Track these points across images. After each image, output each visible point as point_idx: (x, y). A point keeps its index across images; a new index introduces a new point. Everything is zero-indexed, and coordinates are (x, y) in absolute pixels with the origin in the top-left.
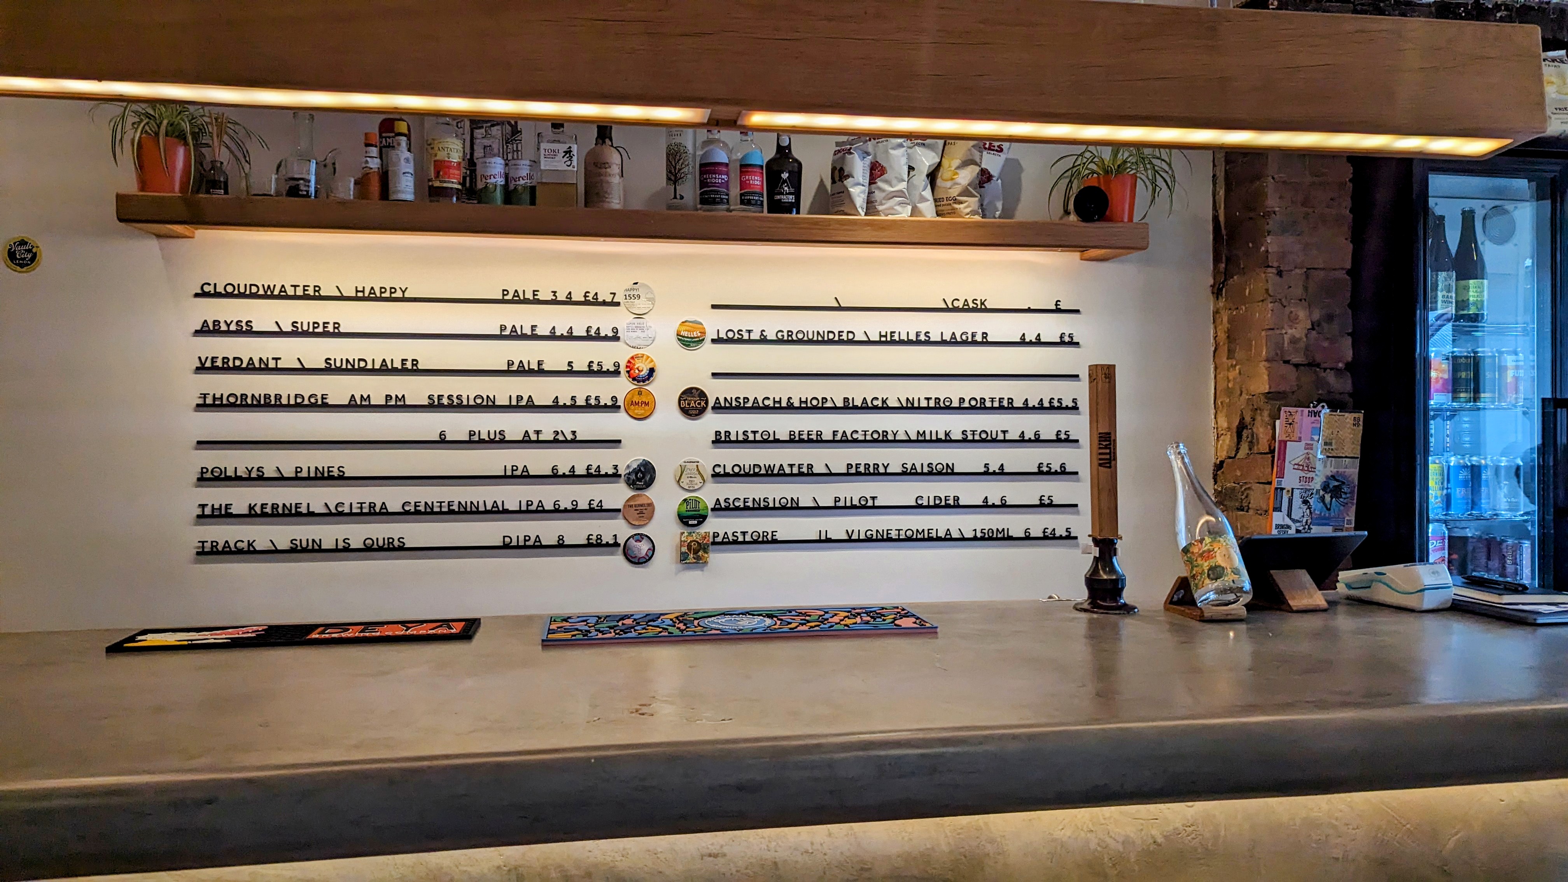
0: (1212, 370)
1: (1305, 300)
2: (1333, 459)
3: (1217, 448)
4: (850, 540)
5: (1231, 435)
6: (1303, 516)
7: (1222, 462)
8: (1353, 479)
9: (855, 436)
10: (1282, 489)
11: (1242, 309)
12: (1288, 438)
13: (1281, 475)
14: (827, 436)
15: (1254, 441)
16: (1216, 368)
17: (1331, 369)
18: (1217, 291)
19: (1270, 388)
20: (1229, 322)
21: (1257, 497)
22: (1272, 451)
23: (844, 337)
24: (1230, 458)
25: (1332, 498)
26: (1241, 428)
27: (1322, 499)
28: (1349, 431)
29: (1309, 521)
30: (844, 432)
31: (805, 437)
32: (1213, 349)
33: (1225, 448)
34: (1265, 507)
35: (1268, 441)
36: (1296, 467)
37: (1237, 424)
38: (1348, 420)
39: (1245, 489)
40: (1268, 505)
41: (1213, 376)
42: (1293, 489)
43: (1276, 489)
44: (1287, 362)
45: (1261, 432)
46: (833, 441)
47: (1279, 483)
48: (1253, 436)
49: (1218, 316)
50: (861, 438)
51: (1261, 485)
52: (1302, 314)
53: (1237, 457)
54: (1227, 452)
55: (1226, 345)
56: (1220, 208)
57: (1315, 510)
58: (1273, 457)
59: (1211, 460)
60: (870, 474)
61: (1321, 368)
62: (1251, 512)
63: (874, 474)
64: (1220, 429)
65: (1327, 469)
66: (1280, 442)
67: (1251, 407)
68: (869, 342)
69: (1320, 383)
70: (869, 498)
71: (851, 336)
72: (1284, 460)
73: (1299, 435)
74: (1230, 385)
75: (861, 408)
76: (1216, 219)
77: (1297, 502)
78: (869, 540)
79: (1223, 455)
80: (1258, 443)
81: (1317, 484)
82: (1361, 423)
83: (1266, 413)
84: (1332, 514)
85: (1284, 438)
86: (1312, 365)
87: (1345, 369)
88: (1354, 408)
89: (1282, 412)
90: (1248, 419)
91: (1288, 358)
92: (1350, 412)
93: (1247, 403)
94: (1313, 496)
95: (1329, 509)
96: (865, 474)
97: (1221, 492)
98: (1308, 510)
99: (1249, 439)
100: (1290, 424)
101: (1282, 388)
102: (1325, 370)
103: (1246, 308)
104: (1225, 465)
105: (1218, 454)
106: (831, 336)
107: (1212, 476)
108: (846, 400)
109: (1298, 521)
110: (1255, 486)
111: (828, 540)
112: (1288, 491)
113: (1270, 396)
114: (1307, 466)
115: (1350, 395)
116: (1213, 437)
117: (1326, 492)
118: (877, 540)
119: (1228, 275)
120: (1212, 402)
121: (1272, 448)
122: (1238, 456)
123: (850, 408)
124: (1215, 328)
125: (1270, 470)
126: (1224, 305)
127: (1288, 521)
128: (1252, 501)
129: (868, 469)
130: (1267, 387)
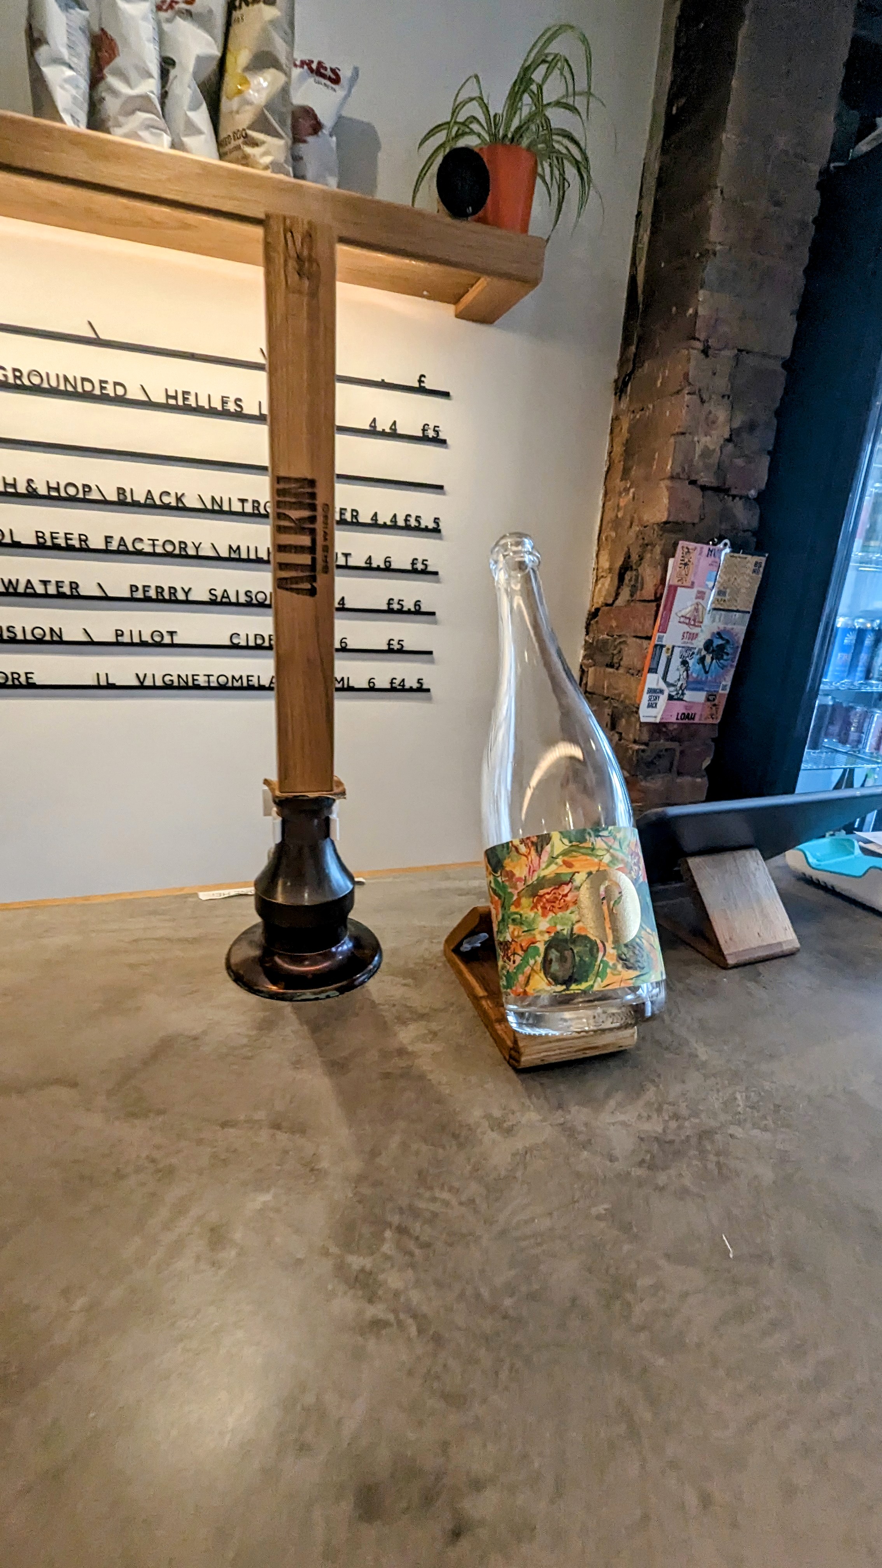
0: (601, 496)
1: (729, 397)
2: (723, 613)
3: (594, 592)
4: (142, 687)
5: (612, 578)
6: (679, 680)
7: (597, 610)
8: (739, 638)
9: (139, 546)
10: (662, 646)
11: (649, 409)
12: (680, 583)
13: (663, 629)
14: (97, 542)
15: (639, 585)
16: (606, 494)
17: (741, 497)
18: (620, 388)
19: (669, 515)
20: (629, 431)
21: (631, 653)
22: (658, 599)
23: (110, 391)
24: (607, 605)
25: (712, 659)
26: (626, 568)
27: (702, 660)
28: (747, 578)
29: (684, 686)
30: (122, 539)
31: (62, 542)
32: (605, 469)
33: (604, 593)
34: (638, 666)
35: (655, 585)
36: (682, 619)
37: (620, 563)
38: (749, 565)
39: (620, 643)
40: (643, 663)
41: (601, 504)
42: (673, 647)
43: (656, 646)
44: (693, 482)
45: (649, 575)
46: (106, 551)
47: (660, 638)
48: (637, 580)
49: (616, 423)
50: (148, 549)
51: (638, 640)
52: (721, 414)
53: (615, 605)
54: (605, 599)
55: (622, 463)
56: (641, 260)
57: (692, 673)
58: (658, 606)
59: (587, 607)
60: (164, 601)
61: (729, 496)
62: (621, 671)
63: (170, 601)
64: (600, 570)
65: (714, 624)
66: (670, 586)
67: (641, 542)
68: (149, 404)
69: (726, 515)
70: (165, 634)
71: (120, 391)
72: (671, 610)
73: (692, 579)
74: (620, 515)
75: (145, 505)
76: (633, 279)
77: (676, 661)
78: (168, 687)
79: (599, 601)
80: (642, 589)
81: (699, 643)
82: (762, 570)
83: (658, 549)
84: (709, 678)
85: (675, 582)
86: (721, 490)
87: (754, 499)
88: (756, 549)
89: (679, 547)
90: (635, 557)
91: (693, 478)
92: (752, 555)
93: (637, 536)
94: (694, 656)
95: (707, 672)
96: (157, 600)
97: (592, 644)
98: (685, 673)
99: (632, 583)
100: (686, 564)
101: (683, 517)
102: (734, 497)
103: (654, 407)
104: (599, 614)
105: (595, 601)
106: (88, 387)
107: (584, 625)
108: (121, 491)
109: (673, 685)
110: (631, 641)
111: (111, 686)
112: (668, 649)
113: (665, 526)
114: (694, 620)
115: (755, 533)
116: (592, 578)
117: (708, 653)
118: (179, 688)
119: (638, 361)
120: (596, 537)
121: (658, 595)
122: (617, 603)
123: (127, 504)
124: (612, 441)
125: (652, 622)
126: (628, 407)
127: (662, 685)
128: (624, 659)
129: (161, 593)
130: (666, 514)
